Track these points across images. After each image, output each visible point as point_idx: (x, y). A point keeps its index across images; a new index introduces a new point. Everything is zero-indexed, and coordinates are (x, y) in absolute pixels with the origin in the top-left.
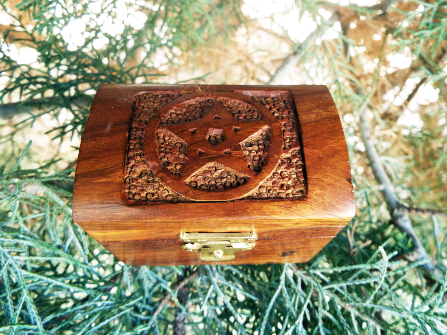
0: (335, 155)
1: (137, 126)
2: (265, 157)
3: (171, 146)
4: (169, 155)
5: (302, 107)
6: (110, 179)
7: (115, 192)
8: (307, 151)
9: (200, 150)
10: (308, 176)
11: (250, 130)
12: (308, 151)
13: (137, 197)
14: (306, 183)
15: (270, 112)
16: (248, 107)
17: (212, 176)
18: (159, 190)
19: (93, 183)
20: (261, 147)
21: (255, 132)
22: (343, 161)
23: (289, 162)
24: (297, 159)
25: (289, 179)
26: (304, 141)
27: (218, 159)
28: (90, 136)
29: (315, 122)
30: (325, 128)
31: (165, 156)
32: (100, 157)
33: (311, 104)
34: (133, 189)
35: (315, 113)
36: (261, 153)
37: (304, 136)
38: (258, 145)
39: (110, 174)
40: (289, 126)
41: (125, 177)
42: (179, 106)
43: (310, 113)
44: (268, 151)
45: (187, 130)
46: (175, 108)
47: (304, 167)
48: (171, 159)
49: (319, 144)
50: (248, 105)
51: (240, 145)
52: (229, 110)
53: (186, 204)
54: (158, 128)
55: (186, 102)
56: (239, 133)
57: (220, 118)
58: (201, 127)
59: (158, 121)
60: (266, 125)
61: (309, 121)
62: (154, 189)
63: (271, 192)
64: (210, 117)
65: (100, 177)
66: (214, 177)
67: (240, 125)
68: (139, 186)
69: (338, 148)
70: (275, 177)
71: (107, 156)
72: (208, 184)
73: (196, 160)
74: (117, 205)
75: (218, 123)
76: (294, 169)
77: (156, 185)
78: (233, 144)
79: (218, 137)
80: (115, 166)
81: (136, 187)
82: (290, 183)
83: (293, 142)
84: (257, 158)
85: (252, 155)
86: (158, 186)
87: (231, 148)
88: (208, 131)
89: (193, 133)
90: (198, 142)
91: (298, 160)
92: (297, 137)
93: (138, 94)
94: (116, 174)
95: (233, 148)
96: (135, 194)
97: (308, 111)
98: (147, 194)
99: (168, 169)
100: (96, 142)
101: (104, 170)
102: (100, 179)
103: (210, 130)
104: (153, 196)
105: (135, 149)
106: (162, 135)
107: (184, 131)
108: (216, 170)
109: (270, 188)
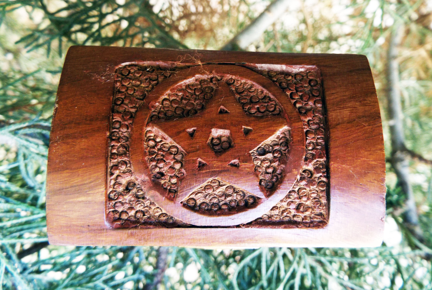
0: (368, 173)
1: (119, 119)
2: (282, 170)
3: (164, 151)
4: (161, 165)
5: (333, 97)
6: (90, 198)
7: (97, 214)
8: (333, 165)
9: (199, 159)
10: (332, 200)
11: (264, 132)
12: (336, 165)
13: (124, 217)
14: (328, 206)
15: (290, 102)
16: (262, 92)
17: (214, 193)
18: (150, 208)
19: (69, 202)
20: (276, 155)
21: (271, 135)
22: (378, 181)
23: (309, 176)
24: (321, 174)
25: (308, 199)
26: (332, 152)
28: (60, 137)
29: (348, 123)
30: (360, 132)
31: (156, 166)
32: (75, 169)
33: (345, 92)
34: (119, 207)
35: (349, 107)
36: (275, 164)
37: (332, 144)
38: (273, 152)
39: (89, 191)
40: (314, 124)
41: (109, 192)
42: (174, 89)
43: (343, 108)
44: (285, 163)
45: (184, 130)
46: (169, 92)
47: (328, 186)
48: (165, 170)
49: (350, 157)
50: (264, 89)
51: (250, 155)
52: (238, 96)
53: (183, 229)
54: (147, 125)
55: (182, 83)
56: (250, 136)
57: (226, 112)
58: (202, 127)
59: (146, 114)
60: (285, 125)
61: (340, 121)
62: (144, 207)
63: (285, 214)
64: (213, 110)
65: (77, 195)
66: (216, 193)
67: (252, 125)
68: (126, 203)
69: (373, 163)
70: (291, 197)
71: (83, 167)
72: (210, 202)
73: (195, 175)
75: (224, 121)
76: (315, 187)
77: (147, 202)
78: (242, 153)
79: (223, 139)
81: (123, 204)
82: (309, 203)
83: (317, 149)
84: (270, 170)
85: (265, 165)
86: (149, 204)
87: (239, 159)
88: (211, 132)
89: (192, 135)
90: (197, 150)
91: (321, 176)
92: (323, 143)
93: (120, 66)
94: (97, 191)
95: (242, 158)
96: (123, 212)
97: (340, 104)
98: (137, 212)
99: (160, 183)
100: (68, 146)
101: (81, 185)
102: (77, 197)
103: (213, 130)
104: (144, 215)
105: (119, 155)
106: (152, 135)
107: (179, 133)
108: (220, 185)
109: (284, 209)
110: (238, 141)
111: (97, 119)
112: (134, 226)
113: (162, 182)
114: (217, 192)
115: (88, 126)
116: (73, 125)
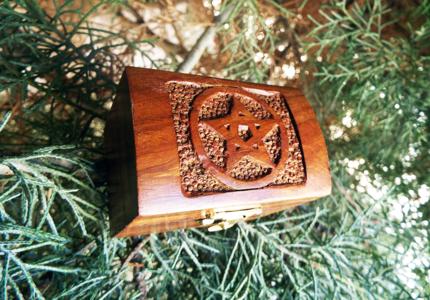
5: (294, 109)
6: (169, 174)
8: (304, 147)
10: (307, 167)
14: (305, 171)
16: (257, 105)
19: (155, 178)
26: (301, 139)
27: (250, 153)
28: (141, 129)
29: (305, 123)
30: (311, 128)
32: (156, 153)
33: (298, 106)
34: (187, 181)
35: (303, 115)
36: (275, 148)
37: (300, 134)
38: (273, 140)
39: (169, 169)
41: (179, 170)
43: (300, 115)
45: (223, 125)
47: (303, 159)
49: (310, 141)
54: (199, 122)
56: (260, 130)
61: (301, 122)
65: (161, 172)
71: (163, 151)
73: (235, 154)
74: (179, 197)
80: (172, 161)
84: (272, 152)
93: (167, 83)
94: (174, 168)
95: (258, 143)
97: (298, 113)
100: (149, 136)
101: (163, 164)
102: (161, 174)
103: (240, 126)
104: (204, 187)
105: (183, 143)
106: (202, 129)
107: (221, 127)
108: (248, 162)
109: (283, 175)
110: (254, 132)
111: (165, 117)
112: (200, 194)
113: (214, 161)
114: (246, 167)
115: (160, 122)
116: (149, 121)
